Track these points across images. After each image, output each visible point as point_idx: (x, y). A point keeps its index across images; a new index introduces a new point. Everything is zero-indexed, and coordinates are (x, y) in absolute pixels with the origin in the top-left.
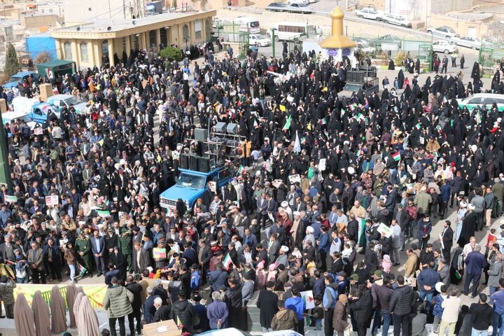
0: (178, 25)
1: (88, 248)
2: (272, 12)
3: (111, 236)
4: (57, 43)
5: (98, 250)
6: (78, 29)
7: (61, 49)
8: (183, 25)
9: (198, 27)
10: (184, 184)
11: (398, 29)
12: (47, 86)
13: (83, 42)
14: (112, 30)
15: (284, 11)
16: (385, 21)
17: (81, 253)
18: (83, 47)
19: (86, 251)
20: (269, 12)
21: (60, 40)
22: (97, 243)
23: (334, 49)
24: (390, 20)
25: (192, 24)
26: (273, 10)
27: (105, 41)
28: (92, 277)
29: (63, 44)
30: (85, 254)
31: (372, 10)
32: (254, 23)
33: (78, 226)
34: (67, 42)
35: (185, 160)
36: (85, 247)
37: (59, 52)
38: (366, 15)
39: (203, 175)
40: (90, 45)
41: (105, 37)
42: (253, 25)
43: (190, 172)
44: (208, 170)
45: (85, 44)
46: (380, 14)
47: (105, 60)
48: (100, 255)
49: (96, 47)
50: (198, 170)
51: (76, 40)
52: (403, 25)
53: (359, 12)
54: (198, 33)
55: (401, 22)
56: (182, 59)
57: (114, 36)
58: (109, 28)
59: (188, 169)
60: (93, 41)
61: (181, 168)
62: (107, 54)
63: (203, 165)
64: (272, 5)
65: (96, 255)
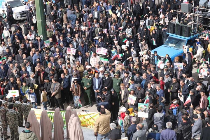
1: (90, 85)
3: (107, 78)
5: (97, 87)
10: (170, 45)
17: (85, 88)
19: (88, 87)
22: (97, 82)
28: (92, 106)
30: (87, 89)
33: (85, 69)
35: (172, 27)
36: (88, 84)
39: (185, 38)
43: (175, 36)
48: (98, 91)
50: (181, 35)
59: (174, 33)
61: (168, 32)
63: (185, 31)
65: (95, 91)
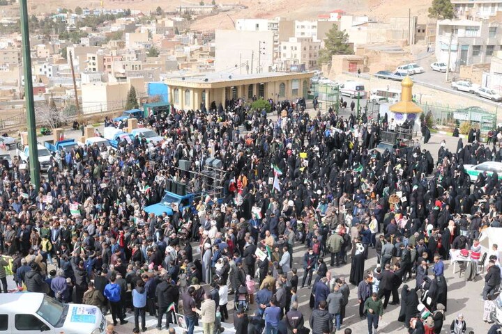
0: (275, 82)
2: (380, 79)
3: (65, 229)
4: (169, 89)
5: (54, 238)
6: (183, 79)
7: (171, 93)
8: (280, 83)
9: (296, 85)
11: (485, 102)
12: (133, 121)
13: (187, 90)
14: (209, 81)
15: (389, 79)
16: (477, 94)
18: (187, 94)
20: (377, 78)
21: (171, 87)
22: (54, 233)
23: (401, 113)
24: (481, 93)
25: (290, 83)
26: (379, 77)
27: (204, 90)
29: (173, 90)
31: (466, 83)
32: (359, 87)
34: (176, 88)
37: (169, 96)
38: (460, 87)
39: (179, 197)
40: (191, 92)
41: (202, 86)
42: (358, 88)
43: (171, 194)
44: (184, 194)
45: (189, 91)
46: (475, 88)
47: (202, 106)
48: (55, 242)
49: (196, 94)
50: (176, 193)
51: (182, 88)
52: (493, 99)
53: (454, 84)
54: (295, 91)
55: (492, 96)
56: (271, 111)
57: (209, 86)
58: (207, 80)
60: (194, 89)
61: (166, 189)
62: (204, 101)
63: (180, 189)
64: (380, 72)
65: (53, 242)
